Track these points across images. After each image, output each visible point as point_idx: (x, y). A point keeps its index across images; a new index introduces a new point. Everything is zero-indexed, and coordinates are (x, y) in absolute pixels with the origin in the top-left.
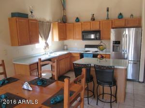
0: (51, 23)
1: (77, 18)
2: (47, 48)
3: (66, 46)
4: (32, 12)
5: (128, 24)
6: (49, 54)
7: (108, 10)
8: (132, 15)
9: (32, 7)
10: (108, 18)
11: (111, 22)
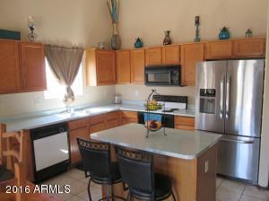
0: (83, 50)
1: (138, 40)
2: (70, 100)
3: (119, 95)
4: (32, 29)
5: (239, 51)
6: (72, 111)
7: (197, 22)
8: (249, 32)
9: (33, 18)
10: (198, 39)
11: (202, 46)
